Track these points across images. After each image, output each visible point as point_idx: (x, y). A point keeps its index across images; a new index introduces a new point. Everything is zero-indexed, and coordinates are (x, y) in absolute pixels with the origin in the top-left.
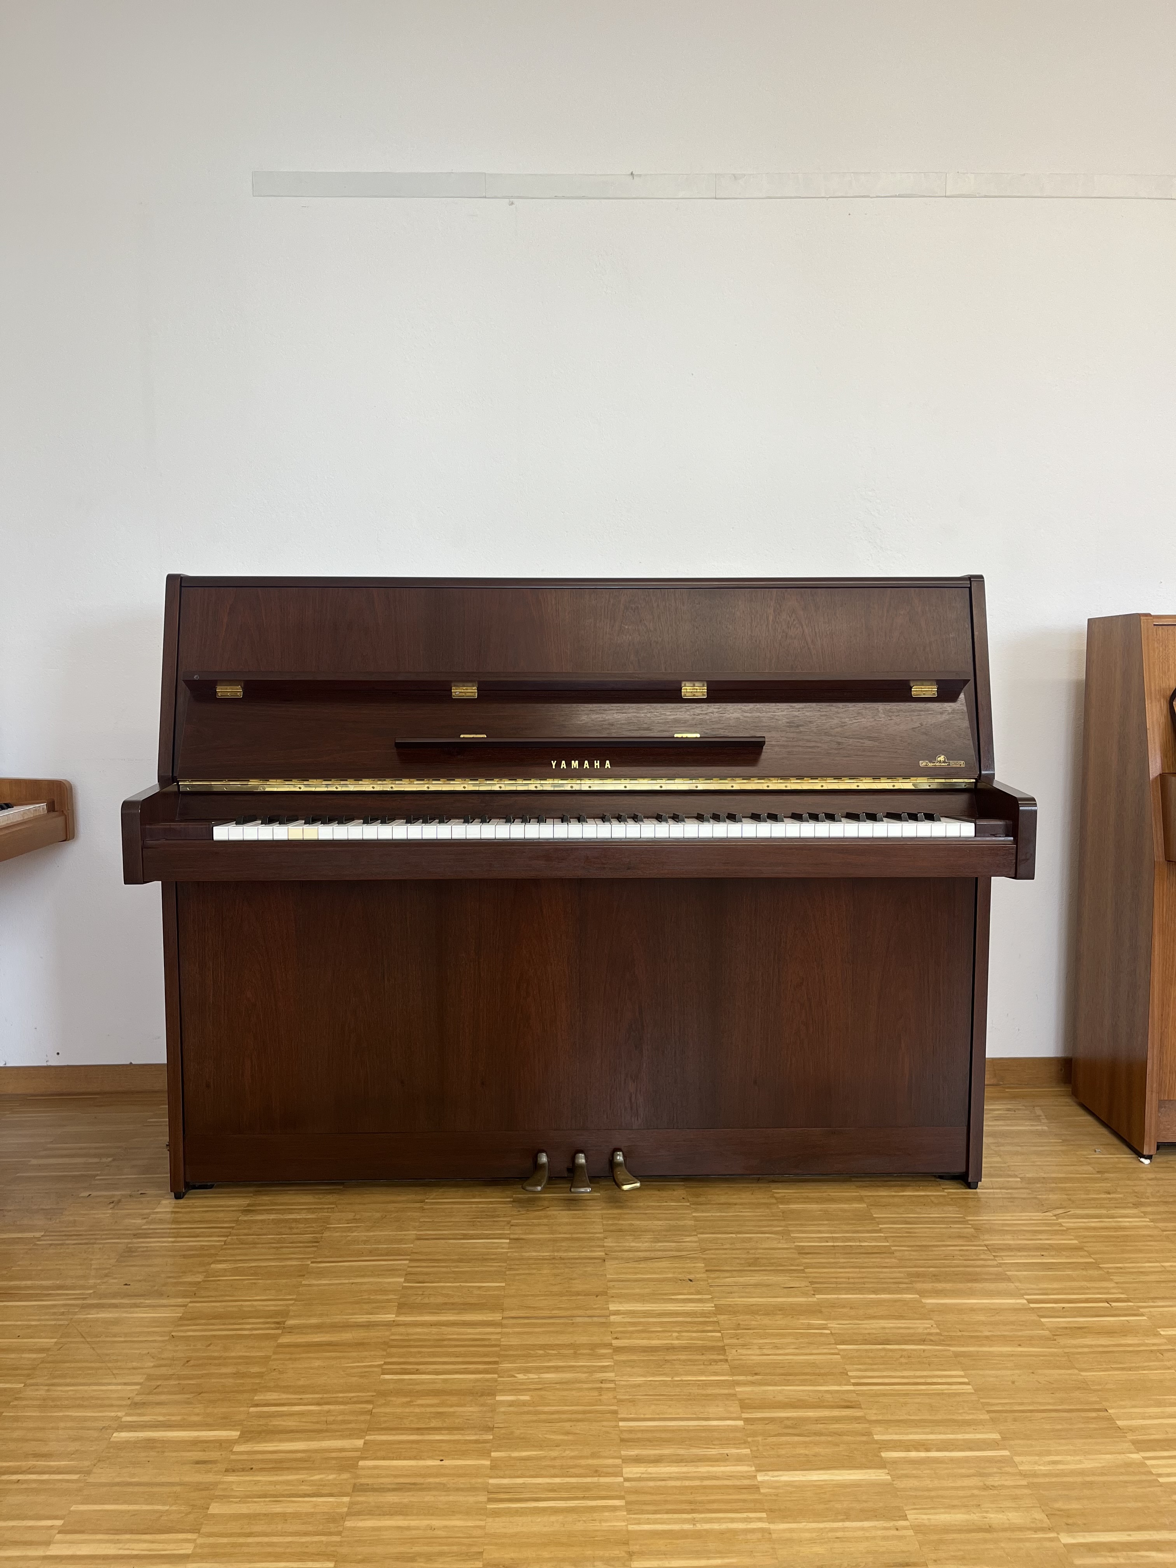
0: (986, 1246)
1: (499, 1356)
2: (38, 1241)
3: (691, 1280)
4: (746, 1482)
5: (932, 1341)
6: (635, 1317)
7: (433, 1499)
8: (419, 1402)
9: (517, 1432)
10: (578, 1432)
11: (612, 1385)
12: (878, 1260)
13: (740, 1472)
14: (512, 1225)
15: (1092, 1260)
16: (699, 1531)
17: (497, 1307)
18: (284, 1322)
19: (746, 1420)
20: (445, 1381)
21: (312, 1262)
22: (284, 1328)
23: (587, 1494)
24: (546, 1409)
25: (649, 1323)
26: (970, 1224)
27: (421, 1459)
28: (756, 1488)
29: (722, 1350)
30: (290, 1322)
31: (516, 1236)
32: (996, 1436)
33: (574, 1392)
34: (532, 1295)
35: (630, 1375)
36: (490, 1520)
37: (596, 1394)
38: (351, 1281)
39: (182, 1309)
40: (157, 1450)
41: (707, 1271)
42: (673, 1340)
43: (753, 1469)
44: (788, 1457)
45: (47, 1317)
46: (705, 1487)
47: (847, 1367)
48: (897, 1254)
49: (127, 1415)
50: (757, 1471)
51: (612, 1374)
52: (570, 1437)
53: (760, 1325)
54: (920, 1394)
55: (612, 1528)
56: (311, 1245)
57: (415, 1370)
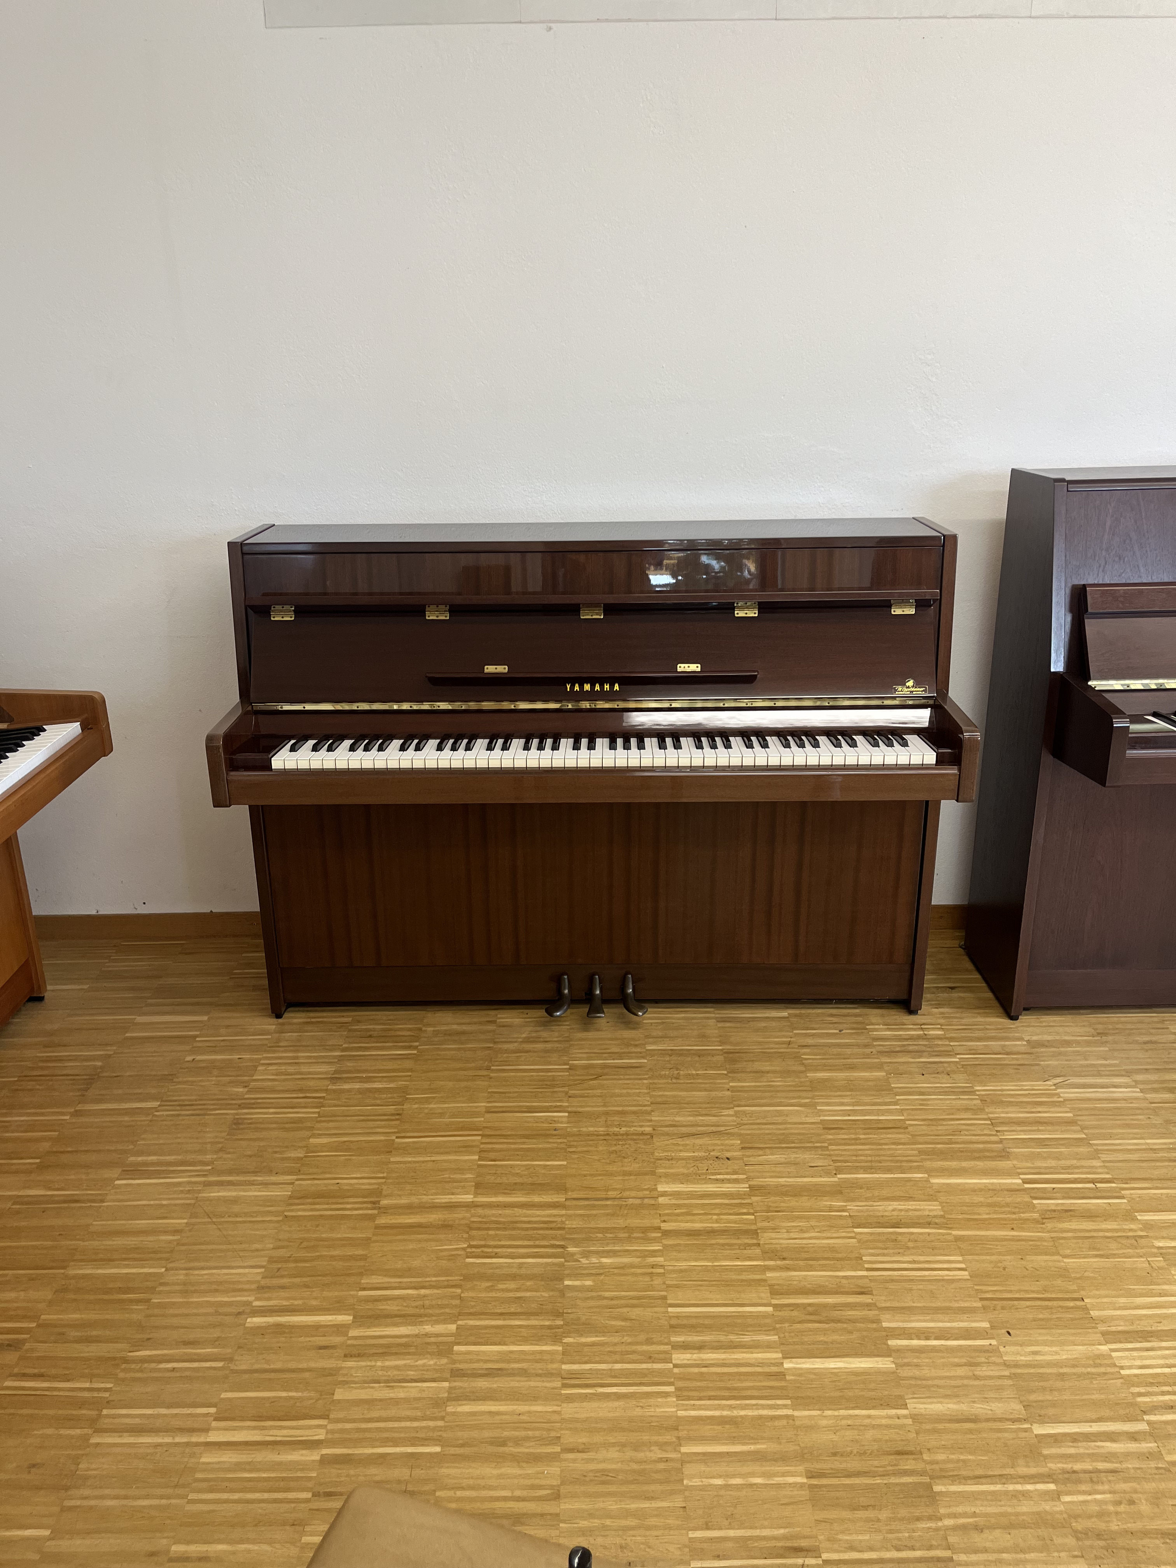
0: (990, 1119)
1: (564, 1239)
2: (156, 1111)
3: (728, 1159)
4: (774, 1369)
5: (936, 1224)
6: (681, 1199)
7: (517, 1384)
8: (501, 1286)
9: (583, 1318)
10: (634, 1317)
11: (662, 1271)
12: (894, 1136)
13: (768, 1359)
14: (570, 1097)
15: (1084, 1136)
16: (736, 1417)
17: (562, 1188)
18: (378, 1202)
19: (775, 1306)
20: (521, 1266)
21: (397, 1137)
22: (380, 1208)
23: (645, 1380)
24: (607, 1294)
25: (691, 1205)
26: (977, 1095)
27: (505, 1344)
28: (781, 1375)
29: (755, 1233)
30: (384, 1202)
31: (574, 1109)
32: (986, 1325)
33: (629, 1278)
34: (591, 1175)
35: (677, 1260)
36: (565, 1405)
37: (647, 1279)
38: (433, 1158)
39: (290, 1187)
40: (285, 1335)
41: (742, 1148)
42: (713, 1223)
43: (780, 1355)
44: (810, 1344)
45: (175, 1196)
46: (741, 1374)
47: (863, 1251)
48: (910, 1129)
49: (257, 1299)
50: (784, 1358)
51: (662, 1259)
52: (628, 1324)
53: (788, 1207)
54: (923, 1280)
55: (662, 1414)
56: (393, 1118)
57: (494, 1254)
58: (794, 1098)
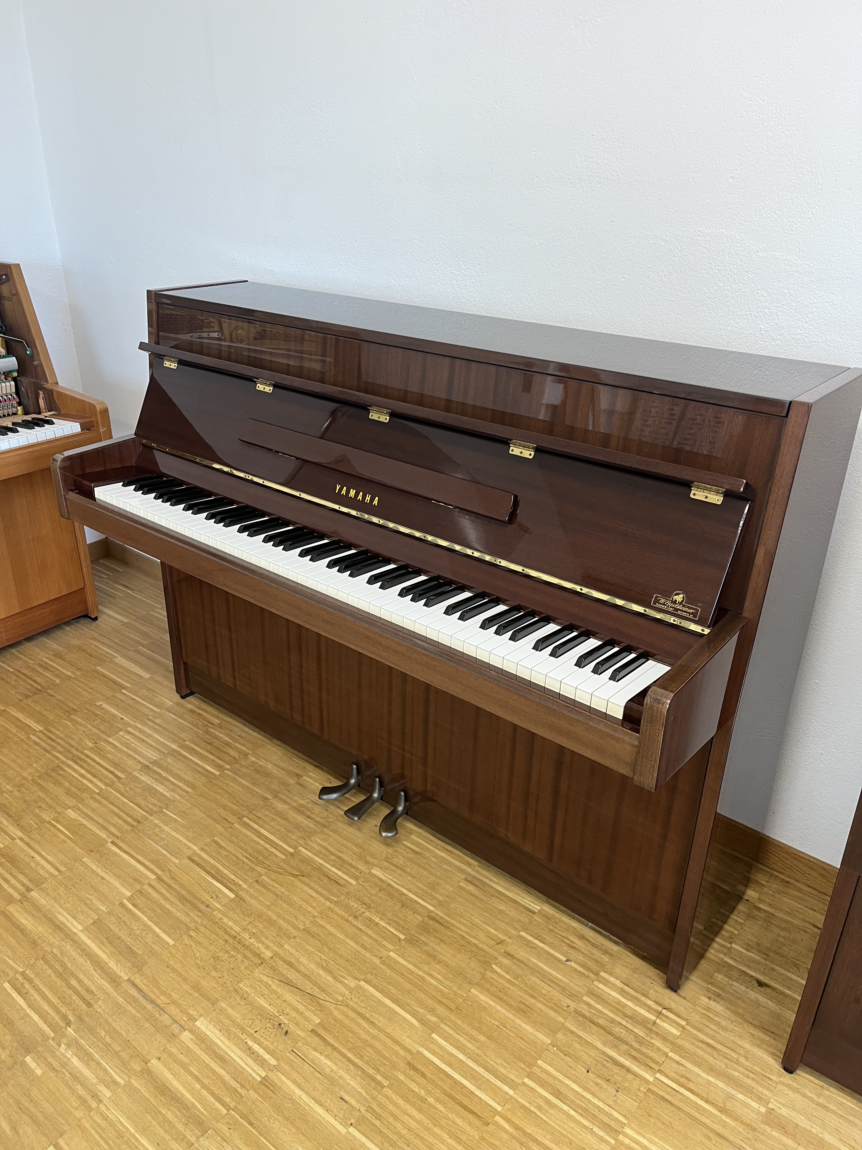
58: (426, 1008)
